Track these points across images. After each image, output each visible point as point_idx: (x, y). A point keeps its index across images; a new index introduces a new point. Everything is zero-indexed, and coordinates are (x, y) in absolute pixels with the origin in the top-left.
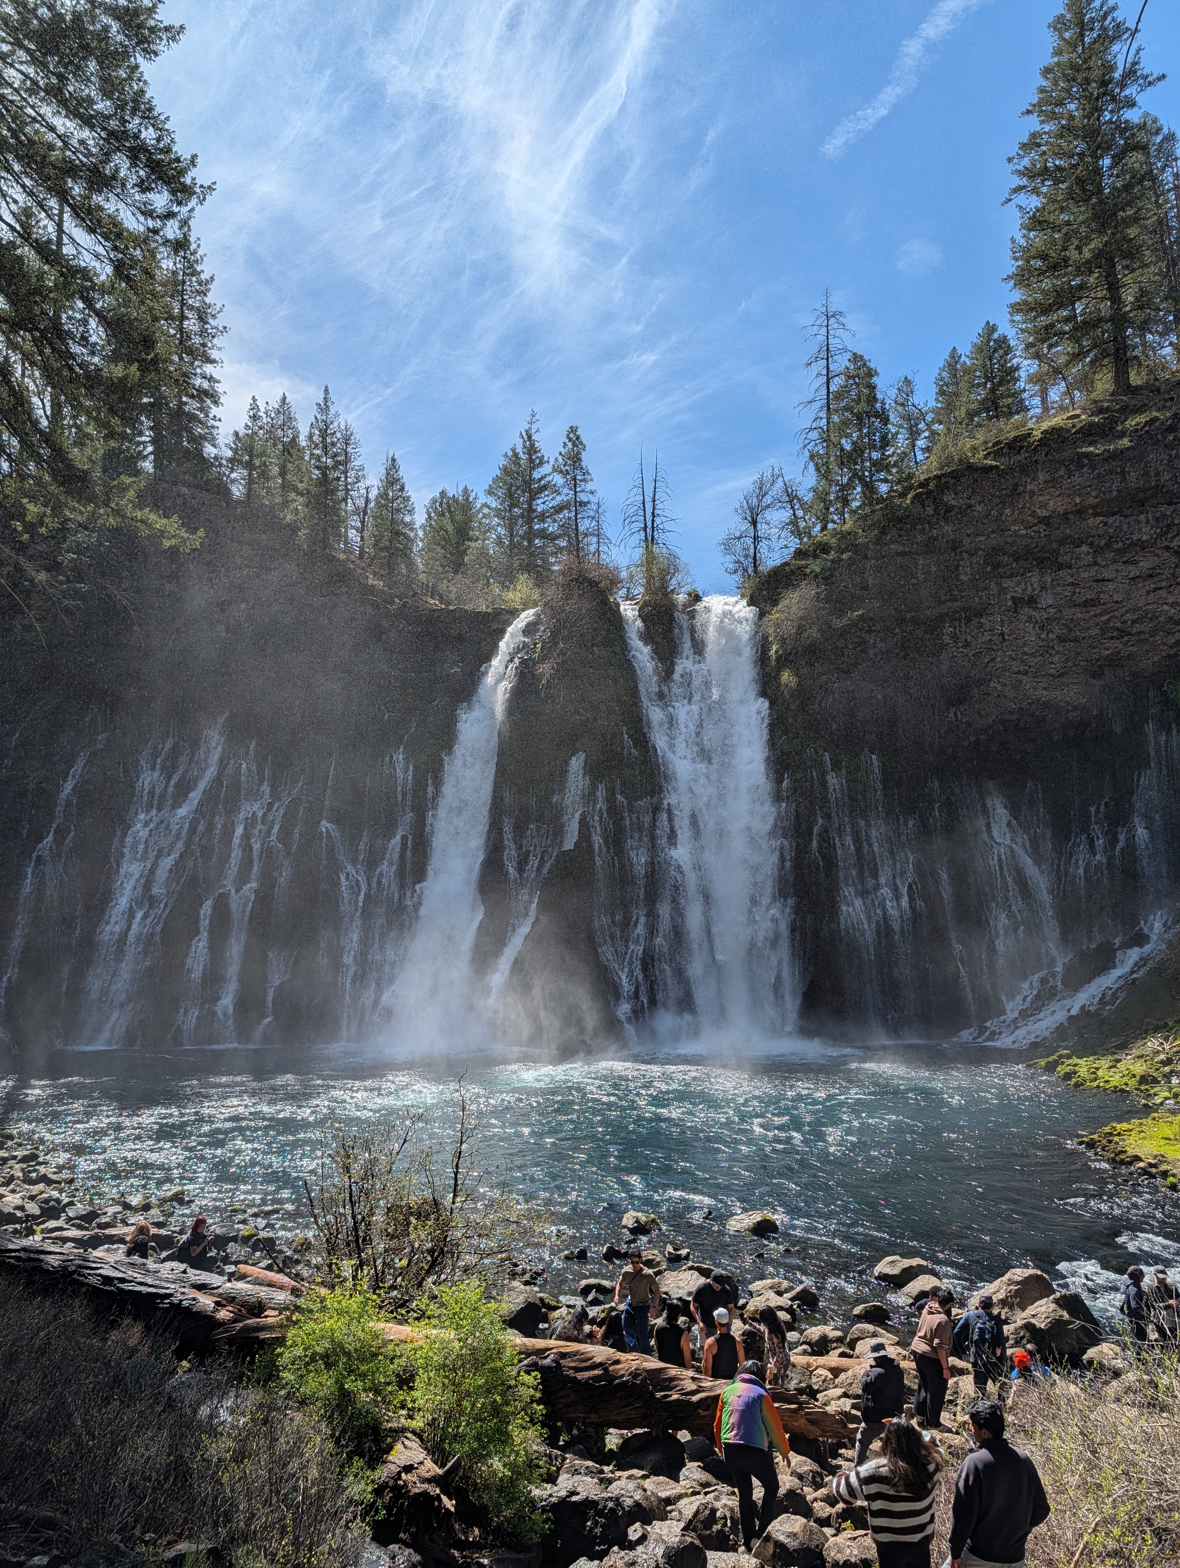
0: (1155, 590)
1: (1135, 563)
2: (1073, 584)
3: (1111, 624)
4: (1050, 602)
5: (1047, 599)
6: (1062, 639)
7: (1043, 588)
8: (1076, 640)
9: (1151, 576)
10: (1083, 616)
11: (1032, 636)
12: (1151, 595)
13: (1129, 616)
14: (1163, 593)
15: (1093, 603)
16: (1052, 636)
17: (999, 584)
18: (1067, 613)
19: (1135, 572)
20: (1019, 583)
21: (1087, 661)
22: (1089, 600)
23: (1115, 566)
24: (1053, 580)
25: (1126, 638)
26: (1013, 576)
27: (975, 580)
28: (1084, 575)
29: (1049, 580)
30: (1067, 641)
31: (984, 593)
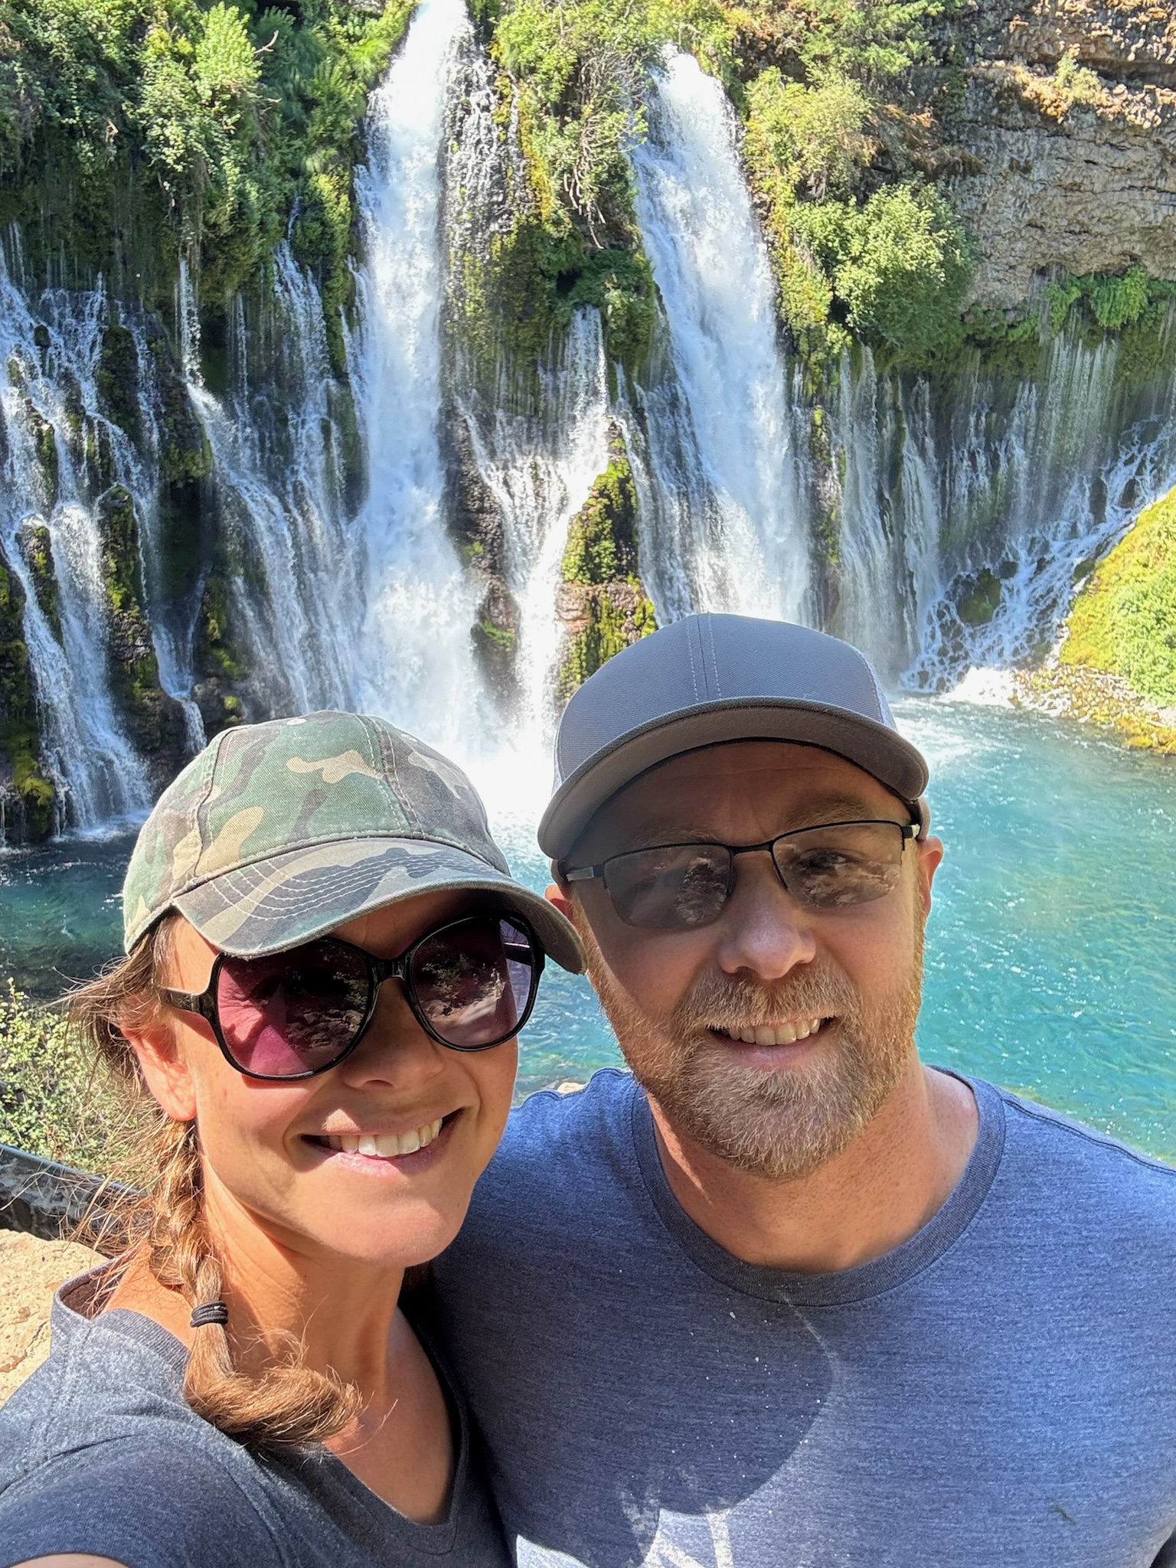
0: (1131, 187)
1: (1122, 150)
2: (1067, 160)
3: (1080, 218)
4: (1042, 175)
5: (1039, 172)
6: (1031, 225)
7: (1039, 156)
8: (1041, 228)
9: (1129, 170)
10: (1061, 200)
11: (1010, 215)
12: (1125, 194)
13: (1097, 212)
14: (1136, 194)
15: (1075, 187)
16: (1026, 217)
17: (999, 135)
18: (1052, 192)
19: (1120, 161)
20: (1018, 140)
21: (1044, 255)
22: (1075, 184)
23: (1105, 149)
24: (1052, 148)
25: (1083, 237)
26: (1014, 129)
27: (977, 122)
28: (1081, 151)
29: (1048, 146)
30: (1036, 226)
31: (983, 144)
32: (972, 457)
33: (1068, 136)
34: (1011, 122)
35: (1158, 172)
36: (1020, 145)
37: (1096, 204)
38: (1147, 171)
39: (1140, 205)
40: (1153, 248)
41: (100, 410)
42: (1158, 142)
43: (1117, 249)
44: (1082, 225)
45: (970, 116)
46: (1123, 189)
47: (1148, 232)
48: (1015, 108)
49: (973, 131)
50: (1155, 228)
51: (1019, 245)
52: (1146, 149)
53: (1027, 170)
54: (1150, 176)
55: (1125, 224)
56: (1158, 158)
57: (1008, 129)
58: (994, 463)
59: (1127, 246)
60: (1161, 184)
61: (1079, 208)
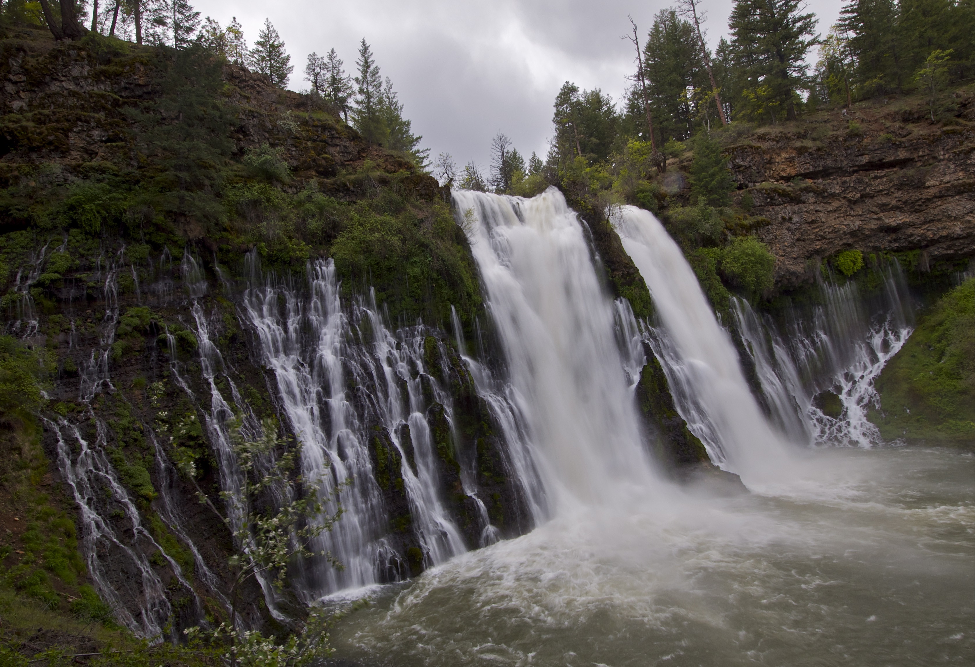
0: (838, 217)
1: (829, 204)
2: (806, 212)
3: (819, 233)
4: (798, 220)
5: (796, 219)
6: (798, 240)
7: (794, 213)
8: (804, 241)
9: (835, 211)
10: (809, 228)
11: (788, 238)
12: (837, 220)
13: (827, 230)
14: (842, 219)
15: (813, 222)
16: (796, 238)
17: (773, 209)
18: (803, 226)
19: (830, 208)
20: (782, 209)
21: (807, 251)
22: (813, 220)
23: (822, 204)
24: (799, 209)
25: (824, 241)
26: (779, 205)
27: (762, 206)
28: (812, 207)
29: (796, 209)
30: (801, 241)
31: (768, 213)
32: (802, 342)
33: (804, 202)
34: (777, 203)
35: (849, 209)
36: (784, 210)
37: (825, 227)
38: (843, 209)
39: (846, 223)
40: (857, 239)
41: (425, 371)
42: (844, 198)
43: (841, 243)
44: (821, 236)
45: (758, 204)
46: (835, 219)
47: (853, 234)
48: (776, 197)
49: (763, 209)
50: (855, 231)
51: (796, 249)
52: (840, 201)
53: (790, 219)
54: (846, 211)
55: (841, 232)
56: (847, 203)
57: (776, 206)
58: (813, 343)
59: (844, 241)
60: (852, 213)
61: (818, 230)
